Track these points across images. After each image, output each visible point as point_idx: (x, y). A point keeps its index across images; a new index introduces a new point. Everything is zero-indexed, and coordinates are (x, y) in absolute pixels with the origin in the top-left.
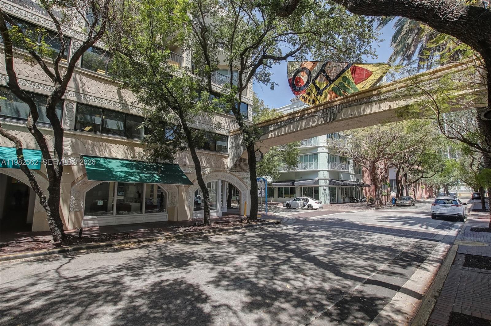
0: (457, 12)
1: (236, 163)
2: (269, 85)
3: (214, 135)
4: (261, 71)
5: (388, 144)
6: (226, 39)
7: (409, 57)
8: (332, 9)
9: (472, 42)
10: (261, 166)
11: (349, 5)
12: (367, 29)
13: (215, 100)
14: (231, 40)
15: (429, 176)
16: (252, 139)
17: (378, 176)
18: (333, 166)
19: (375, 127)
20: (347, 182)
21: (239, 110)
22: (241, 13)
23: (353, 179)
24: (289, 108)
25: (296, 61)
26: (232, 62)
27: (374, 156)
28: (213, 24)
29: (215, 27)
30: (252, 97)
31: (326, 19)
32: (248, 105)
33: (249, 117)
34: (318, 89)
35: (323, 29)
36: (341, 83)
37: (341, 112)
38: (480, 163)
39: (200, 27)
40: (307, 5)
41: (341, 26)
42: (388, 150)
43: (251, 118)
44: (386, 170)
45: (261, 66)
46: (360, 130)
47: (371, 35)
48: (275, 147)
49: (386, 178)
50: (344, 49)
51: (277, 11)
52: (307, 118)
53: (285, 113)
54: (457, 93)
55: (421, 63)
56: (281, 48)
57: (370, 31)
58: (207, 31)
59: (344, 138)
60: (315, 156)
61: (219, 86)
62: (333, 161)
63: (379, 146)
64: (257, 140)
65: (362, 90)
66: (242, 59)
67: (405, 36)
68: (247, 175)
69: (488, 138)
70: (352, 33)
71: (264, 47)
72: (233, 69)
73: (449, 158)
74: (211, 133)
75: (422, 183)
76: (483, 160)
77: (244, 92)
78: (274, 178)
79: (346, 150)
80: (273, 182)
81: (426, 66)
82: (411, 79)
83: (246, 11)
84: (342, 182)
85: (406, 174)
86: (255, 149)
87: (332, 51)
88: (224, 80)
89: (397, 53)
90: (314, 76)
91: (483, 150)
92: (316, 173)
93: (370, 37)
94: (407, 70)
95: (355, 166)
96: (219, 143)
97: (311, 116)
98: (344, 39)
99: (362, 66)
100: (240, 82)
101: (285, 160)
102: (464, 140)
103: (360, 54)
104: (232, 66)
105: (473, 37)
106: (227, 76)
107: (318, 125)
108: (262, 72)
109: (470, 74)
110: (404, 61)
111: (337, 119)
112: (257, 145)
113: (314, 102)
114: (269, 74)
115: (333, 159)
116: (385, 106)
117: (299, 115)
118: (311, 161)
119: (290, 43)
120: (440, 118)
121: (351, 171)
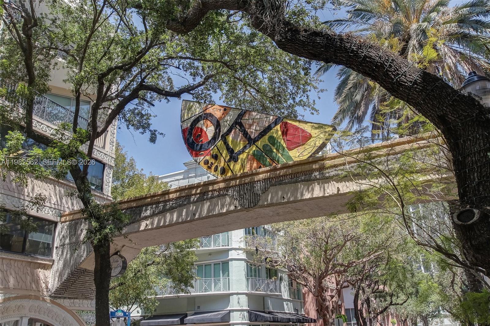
0: (410, 75)
1: (68, 280)
2: (148, 134)
3: (24, 218)
4: (135, 109)
5: (340, 247)
6: (73, 47)
7: (360, 120)
8: (253, 35)
9: (431, 115)
10: (121, 284)
11: (276, 38)
12: (302, 73)
13: (37, 151)
14: (84, 49)
15: (401, 302)
16: (107, 231)
17: (328, 303)
18: (256, 285)
19: (320, 219)
20: (280, 316)
21: (86, 174)
22: (105, 9)
23: (288, 308)
24: (182, 177)
25: (196, 102)
26: (81, 85)
27: (319, 268)
28: (51, 17)
29: (54, 21)
30: (114, 152)
31: (244, 47)
32: (104, 165)
33: (104, 187)
34: (231, 151)
35: (239, 61)
36: (267, 145)
37: (267, 192)
38: (463, 281)
39: (22, 17)
40: (217, 24)
41: (267, 61)
42: (340, 258)
43: (108, 189)
44: (339, 293)
45: (136, 101)
46: (297, 223)
47: (309, 81)
48: (150, 248)
49: (340, 306)
50: (270, 95)
51: (168, 23)
52: (212, 198)
53: (174, 186)
54: (421, 178)
55: (375, 132)
56: (172, 76)
57: (307, 75)
58: (36, 25)
59: (273, 234)
60: (225, 266)
61: (49, 124)
62: (255, 276)
63: (325, 252)
64: (117, 233)
65: (298, 160)
66: (101, 85)
67: (352, 90)
68: (90, 305)
69: (466, 250)
70: (281, 73)
71: (142, 71)
72: (81, 98)
73: (423, 272)
74: (17, 214)
75: (392, 314)
76: (465, 277)
77: (98, 142)
78: (146, 309)
79: (276, 256)
80: (144, 318)
81: (381, 137)
82: (363, 151)
83: (114, 8)
84: (271, 316)
85: (368, 298)
86: (112, 251)
87: (253, 94)
88: (60, 115)
89: (343, 112)
90: (224, 130)
91: (463, 265)
92: (226, 298)
93: (306, 83)
94: (357, 140)
95: (291, 284)
96: (34, 236)
97: (218, 196)
98: (271, 80)
99: (297, 124)
100: (93, 124)
101: (169, 273)
102: (439, 249)
103: (293, 105)
104: (79, 94)
105: (432, 109)
106: (68, 107)
107: (229, 212)
108: (137, 111)
109: (434, 153)
110: (353, 123)
111: (260, 203)
112: (116, 244)
113: (223, 171)
114: (148, 116)
115: (255, 272)
116: (331, 189)
117: (198, 191)
118: (216, 275)
119: (186, 71)
120: (405, 213)
121: (285, 295)
